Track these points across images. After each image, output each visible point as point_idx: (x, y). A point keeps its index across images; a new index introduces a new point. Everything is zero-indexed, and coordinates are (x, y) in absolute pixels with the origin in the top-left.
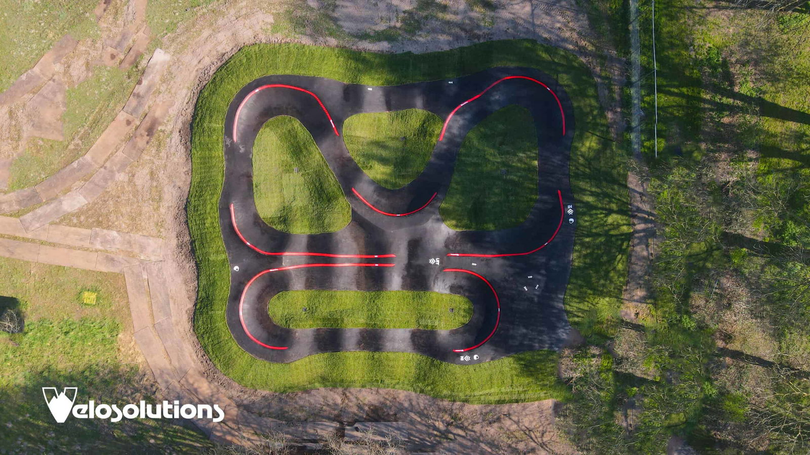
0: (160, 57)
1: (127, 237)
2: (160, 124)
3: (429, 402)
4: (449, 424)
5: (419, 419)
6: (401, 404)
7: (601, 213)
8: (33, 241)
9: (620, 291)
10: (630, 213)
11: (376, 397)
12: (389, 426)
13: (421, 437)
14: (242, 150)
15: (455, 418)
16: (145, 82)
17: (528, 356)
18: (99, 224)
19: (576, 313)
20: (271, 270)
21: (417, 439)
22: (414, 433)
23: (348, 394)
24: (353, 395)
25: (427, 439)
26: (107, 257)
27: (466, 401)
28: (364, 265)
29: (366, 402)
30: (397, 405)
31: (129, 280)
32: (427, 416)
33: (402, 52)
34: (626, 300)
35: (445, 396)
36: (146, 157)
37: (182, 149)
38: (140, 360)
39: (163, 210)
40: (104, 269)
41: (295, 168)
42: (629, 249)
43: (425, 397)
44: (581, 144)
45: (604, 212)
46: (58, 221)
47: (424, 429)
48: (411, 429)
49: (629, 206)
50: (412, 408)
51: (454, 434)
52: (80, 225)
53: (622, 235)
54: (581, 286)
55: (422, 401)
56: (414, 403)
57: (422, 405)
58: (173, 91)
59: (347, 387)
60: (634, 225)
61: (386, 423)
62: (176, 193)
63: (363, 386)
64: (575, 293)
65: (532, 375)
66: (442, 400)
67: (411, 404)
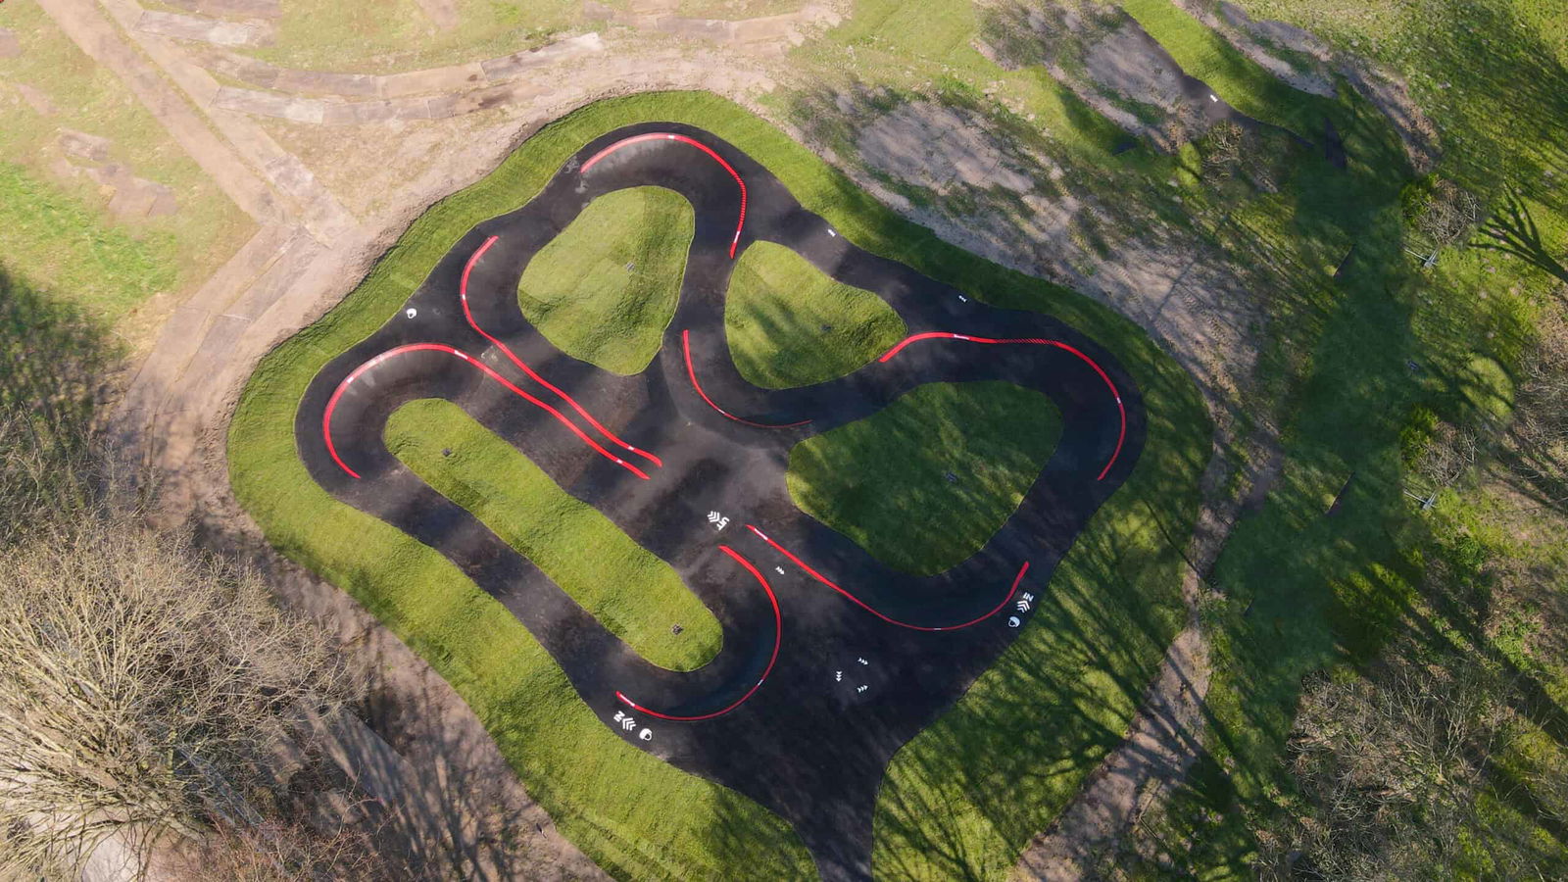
0: (591, 41)
1: (319, 191)
2: (509, 103)
3: (493, 764)
4: (485, 839)
5: (443, 783)
6: (442, 728)
7: (1081, 651)
8: (204, 119)
9: (1027, 833)
10: (1142, 702)
11: (413, 680)
12: (381, 749)
13: (414, 821)
14: (581, 190)
15: (509, 834)
16: (541, 54)
17: (745, 808)
18: (306, 153)
19: (902, 796)
20: (456, 352)
21: (403, 820)
22: (409, 800)
23: (374, 636)
24: (380, 642)
25: (422, 834)
26: (267, 194)
27: (557, 817)
28: (601, 450)
29: (387, 675)
30: (433, 722)
31: (259, 239)
32: (463, 791)
33: (920, 223)
34: (1026, 863)
35: (527, 776)
36: (450, 124)
37: (506, 143)
38: (145, 344)
39: (400, 192)
40: (244, 206)
41: (631, 263)
42: (1098, 767)
43: (493, 749)
44: (1119, 515)
45: (1090, 654)
46: (261, 118)
47: (436, 809)
48: (412, 791)
49: (1148, 689)
50: (450, 751)
51: (477, 868)
52: (282, 141)
53: (1100, 727)
54: (950, 751)
55: (480, 753)
56: (465, 745)
57: (474, 760)
58: (565, 82)
59: (383, 623)
60: (1137, 729)
61: (382, 742)
62: (439, 184)
63: (410, 643)
64: (930, 755)
65: (721, 855)
66: (517, 781)
67: (458, 742)
